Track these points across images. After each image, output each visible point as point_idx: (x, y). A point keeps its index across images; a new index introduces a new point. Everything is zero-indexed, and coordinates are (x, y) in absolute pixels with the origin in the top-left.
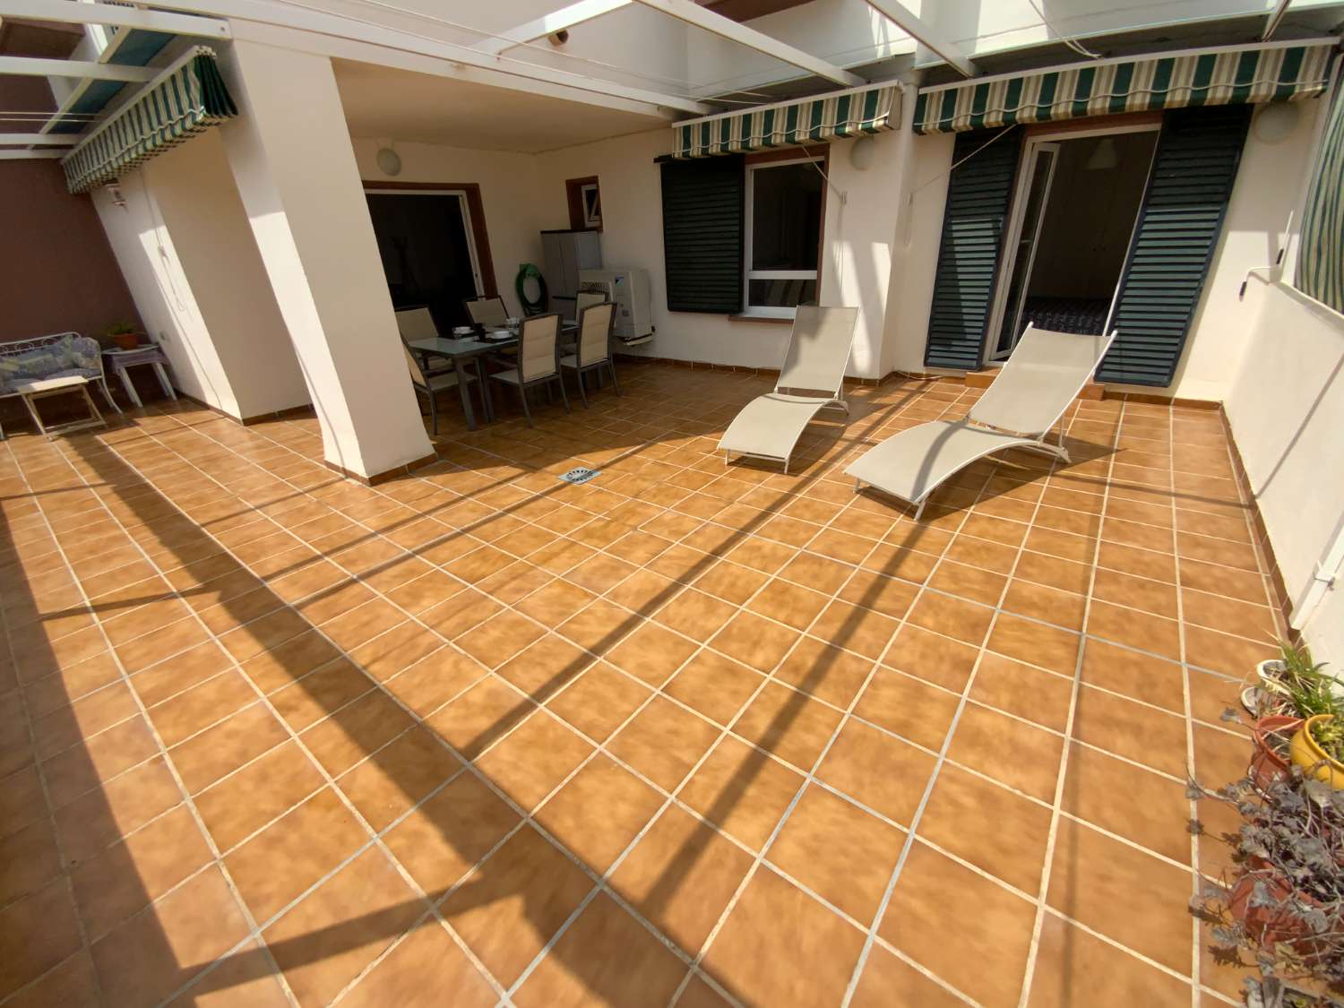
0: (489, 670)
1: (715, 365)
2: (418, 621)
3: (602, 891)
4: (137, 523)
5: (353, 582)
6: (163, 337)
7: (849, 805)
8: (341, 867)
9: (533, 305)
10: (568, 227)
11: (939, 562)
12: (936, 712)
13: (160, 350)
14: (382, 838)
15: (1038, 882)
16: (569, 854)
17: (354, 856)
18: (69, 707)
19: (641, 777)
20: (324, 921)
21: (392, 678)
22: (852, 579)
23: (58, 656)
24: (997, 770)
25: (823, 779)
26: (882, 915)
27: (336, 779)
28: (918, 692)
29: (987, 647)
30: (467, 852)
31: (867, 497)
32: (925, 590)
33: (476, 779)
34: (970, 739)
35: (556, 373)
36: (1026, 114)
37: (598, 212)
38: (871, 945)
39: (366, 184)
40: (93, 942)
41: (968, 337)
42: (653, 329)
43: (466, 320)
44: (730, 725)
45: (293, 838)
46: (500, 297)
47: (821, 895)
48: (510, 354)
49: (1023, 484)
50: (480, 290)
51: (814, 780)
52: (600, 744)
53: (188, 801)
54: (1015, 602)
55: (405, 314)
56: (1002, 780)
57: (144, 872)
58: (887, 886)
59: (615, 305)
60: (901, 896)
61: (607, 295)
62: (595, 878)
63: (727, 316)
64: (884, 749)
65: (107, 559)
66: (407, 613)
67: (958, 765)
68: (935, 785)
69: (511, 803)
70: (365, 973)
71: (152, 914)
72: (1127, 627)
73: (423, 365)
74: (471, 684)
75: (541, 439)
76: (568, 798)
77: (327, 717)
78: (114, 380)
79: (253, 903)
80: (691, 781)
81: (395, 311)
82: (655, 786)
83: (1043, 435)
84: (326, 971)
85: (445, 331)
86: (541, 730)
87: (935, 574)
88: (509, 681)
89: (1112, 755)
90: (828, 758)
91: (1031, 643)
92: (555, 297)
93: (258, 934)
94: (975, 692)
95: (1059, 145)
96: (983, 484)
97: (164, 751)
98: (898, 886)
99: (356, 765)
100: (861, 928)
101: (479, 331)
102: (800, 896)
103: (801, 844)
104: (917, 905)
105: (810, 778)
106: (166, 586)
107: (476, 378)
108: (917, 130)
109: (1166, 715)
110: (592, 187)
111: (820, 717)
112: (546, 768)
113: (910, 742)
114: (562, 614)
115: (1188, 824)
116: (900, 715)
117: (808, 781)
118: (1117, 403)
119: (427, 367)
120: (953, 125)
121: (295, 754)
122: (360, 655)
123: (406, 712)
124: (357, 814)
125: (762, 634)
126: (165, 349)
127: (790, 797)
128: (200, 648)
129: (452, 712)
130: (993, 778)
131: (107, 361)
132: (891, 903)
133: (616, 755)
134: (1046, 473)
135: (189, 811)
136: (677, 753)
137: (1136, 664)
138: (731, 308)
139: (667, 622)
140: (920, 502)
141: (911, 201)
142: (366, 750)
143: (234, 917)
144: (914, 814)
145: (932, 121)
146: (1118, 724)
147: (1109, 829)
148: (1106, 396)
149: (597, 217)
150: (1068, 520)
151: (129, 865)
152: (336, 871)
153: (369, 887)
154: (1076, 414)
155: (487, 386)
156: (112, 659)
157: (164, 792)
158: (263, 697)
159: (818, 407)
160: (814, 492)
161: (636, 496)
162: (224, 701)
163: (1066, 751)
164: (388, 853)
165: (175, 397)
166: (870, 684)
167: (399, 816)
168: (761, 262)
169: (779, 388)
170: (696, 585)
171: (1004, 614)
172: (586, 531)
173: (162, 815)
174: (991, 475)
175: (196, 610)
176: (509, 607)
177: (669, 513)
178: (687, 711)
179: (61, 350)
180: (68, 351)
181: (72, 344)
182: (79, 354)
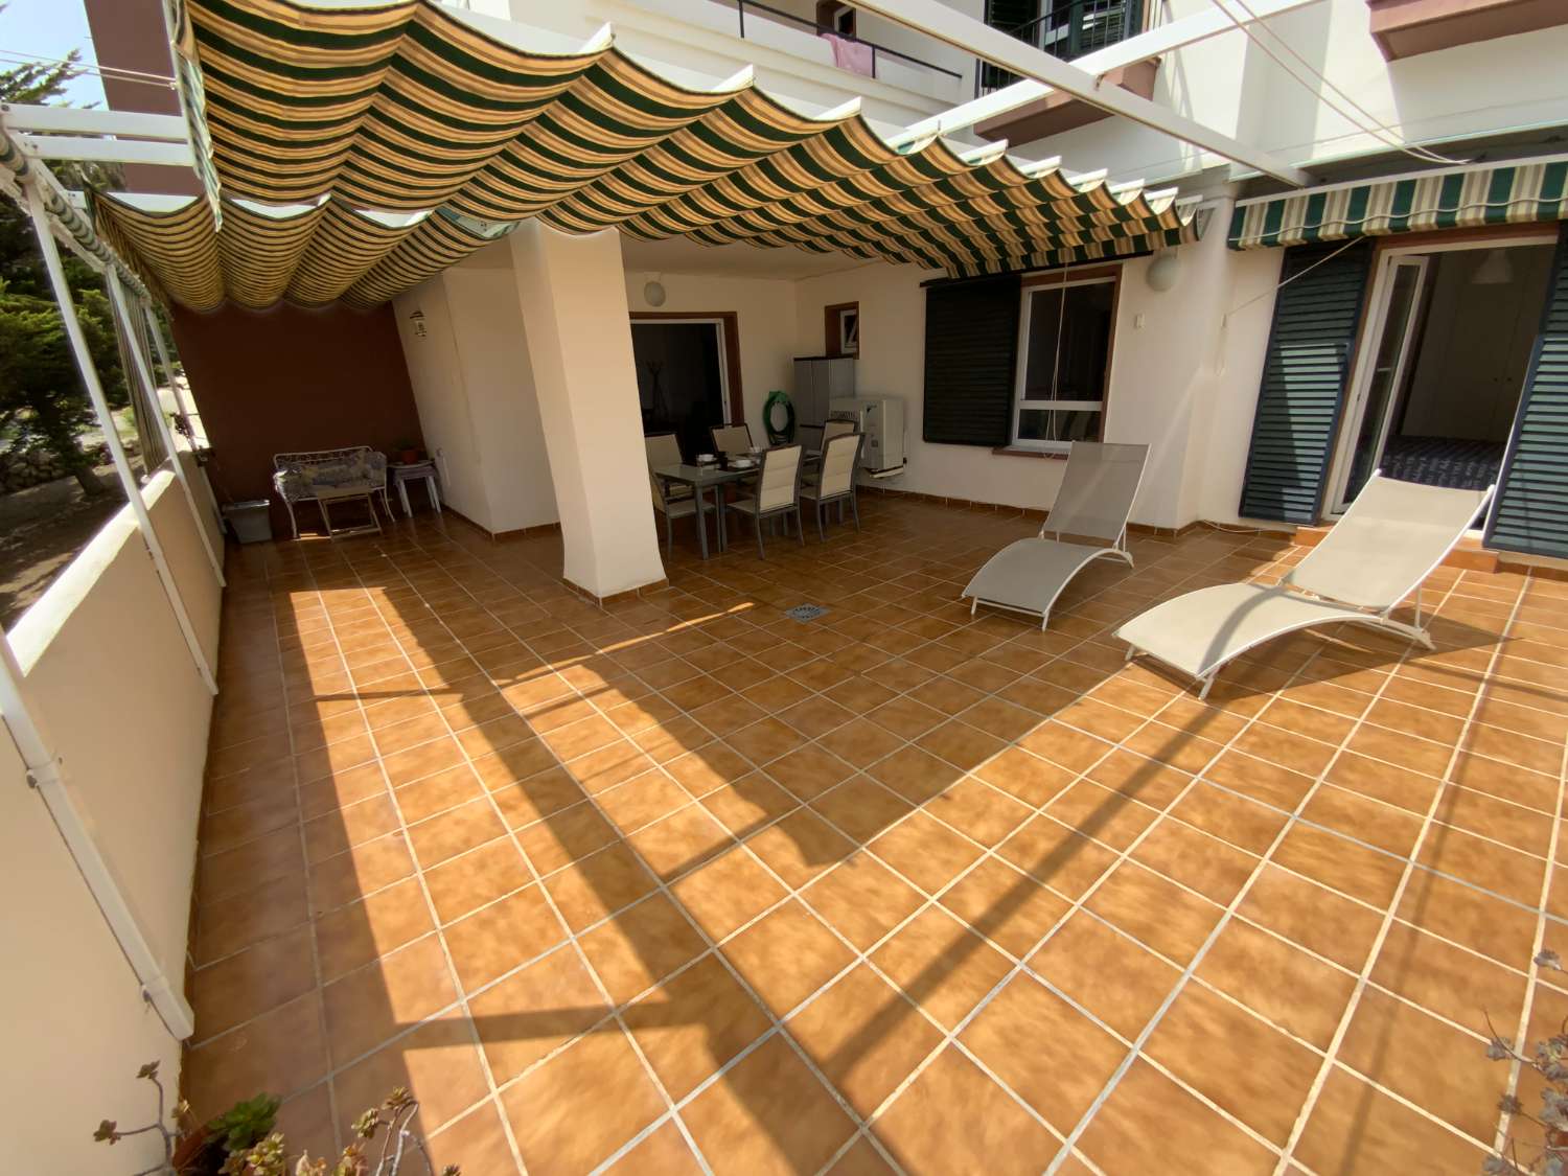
0: (693, 798)
1: (973, 503)
2: (632, 742)
3: (778, 1033)
4: (401, 623)
5: (578, 699)
6: (439, 455)
7: (1063, 1003)
8: (540, 957)
9: (778, 433)
10: (822, 352)
11: (1223, 752)
12: (1189, 922)
13: (433, 465)
14: (578, 940)
15: (1289, 1132)
16: (751, 992)
17: (553, 950)
18: (331, 780)
19: (833, 930)
20: (520, 1005)
21: (603, 792)
22: (1107, 758)
23: (328, 733)
24: (1258, 999)
25: (1035, 970)
26: (1084, 1127)
27: (544, 877)
28: (1172, 896)
29: (1271, 859)
30: (654, 968)
31: (1142, 666)
32: (1199, 781)
33: (668, 902)
34: (1230, 959)
35: (795, 505)
36: (1375, 226)
37: (856, 339)
38: (1065, 1155)
39: (633, 315)
40: (327, 984)
41: (1304, 484)
42: (905, 461)
43: (710, 447)
44: (939, 894)
45: (502, 923)
46: (746, 425)
47: (1015, 1090)
48: (748, 484)
49: (1358, 670)
50: (727, 416)
51: (1025, 968)
52: (795, 889)
53: (420, 874)
54: (1319, 810)
55: (655, 440)
56: (1263, 1013)
57: (377, 930)
58: (1096, 1099)
59: (863, 436)
60: (1110, 1112)
61: (857, 425)
62: (773, 1020)
63: (992, 449)
64: (1117, 951)
65: (372, 653)
66: (622, 732)
67: (1209, 986)
68: (1174, 1003)
69: (699, 931)
70: (550, 1056)
71: (378, 968)
72: (1475, 859)
73: (664, 490)
74: (673, 810)
75: (770, 572)
76: (755, 936)
77: (539, 821)
78: (393, 491)
79: (464, 973)
80: (886, 945)
81: (646, 436)
82: (847, 942)
83: (1390, 609)
84: (517, 1050)
85: (689, 458)
86: (738, 866)
87: (1216, 764)
88: (711, 812)
89: (1418, 1007)
90: (1046, 948)
91: (1335, 863)
92: (802, 426)
93: (464, 1002)
94: (1244, 907)
95: (1427, 258)
96: (1301, 665)
97: (404, 827)
98: (1109, 1102)
99: (561, 869)
100: (1058, 1135)
101: (722, 460)
102: (990, 1087)
103: (1001, 1032)
104: (1129, 1126)
105: (1020, 966)
106: (418, 682)
107: (713, 506)
108: (1233, 246)
109: (1503, 970)
110: (852, 313)
111: (1043, 904)
112: (738, 903)
113: (1150, 950)
114: (772, 753)
115: (1502, 1100)
116: (1142, 917)
117: (1017, 969)
118: (1515, 577)
119: (668, 493)
120: (1279, 239)
121: (509, 850)
122: (577, 768)
123: (612, 828)
124: (558, 913)
125: (988, 806)
126: (438, 466)
127: (995, 982)
128: (439, 740)
129: (653, 834)
130: (1252, 1009)
131: (391, 473)
132: (1099, 1116)
133: (810, 904)
134: (1395, 660)
135: (419, 882)
136: (873, 913)
137: (1477, 906)
138: (996, 439)
139: (882, 778)
140: (1206, 677)
141: (1224, 324)
142: (573, 856)
143: (446, 984)
144: (1142, 1029)
145: (1253, 234)
146: (1436, 974)
147: (1393, 1090)
148: (1500, 567)
149: (855, 344)
150: (1417, 721)
151: (365, 920)
152: (535, 960)
153: (563, 981)
154: (1454, 587)
155: (723, 515)
156: (369, 741)
157: (399, 863)
158: (488, 794)
159: (1091, 558)
160: (1076, 655)
161: (864, 640)
162: (456, 791)
163: (1357, 995)
164: (582, 954)
165: (439, 510)
166: (1111, 876)
167: (595, 922)
168: (1036, 391)
169: (1045, 532)
170: (920, 743)
171: (1301, 823)
172: (804, 670)
173: (397, 883)
174: (1314, 655)
175: (440, 707)
176: (719, 739)
177: (897, 661)
178: (890, 872)
179: (354, 462)
180: (360, 463)
181: (365, 457)
182: (369, 466)
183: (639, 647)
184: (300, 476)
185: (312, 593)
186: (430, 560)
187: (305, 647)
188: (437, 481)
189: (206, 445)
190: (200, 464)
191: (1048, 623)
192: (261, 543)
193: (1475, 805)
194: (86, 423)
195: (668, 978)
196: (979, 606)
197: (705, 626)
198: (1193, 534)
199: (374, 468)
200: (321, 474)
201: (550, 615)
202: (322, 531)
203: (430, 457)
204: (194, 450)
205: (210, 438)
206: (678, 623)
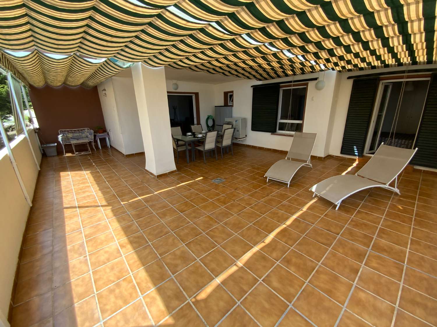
0: (183, 243)
2: (164, 223)
4: (94, 183)
6: (110, 131)
8: (130, 304)
9: (210, 127)
10: (223, 105)
11: (345, 227)
12: (343, 289)
13: (108, 134)
14: (143, 297)
17: (134, 302)
19: (229, 292)
22: (311, 230)
23: (66, 220)
25: (296, 307)
27: (133, 273)
28: (336, 278)
29: (365, 265)
30: (169, 308)
32: (339, 237)
33: (174, 282)
34: (356, 302)
35: (215, 148)
37: (232, 101)
39: (168, 92)
42: (246, 136)
43: (190, 131)
44: (262, 279)
45: (117, 291)
46: (201, 124)
48: (202, 142)
50: (195, 122)
52: (216, 277)
53: (91, 272)
54: (377, 248)
55: (173, 128)
56: (368, 321)
59: (235, 129)
61: (232, 125)
63: (271, 133)
64: (321, 300)
65: (84, 192)
66: (161, 220)
67: (351, 312)
68: (341, 319)
69: (184, 293)
72: (423, 263)
73: (176, 143)
74: (177, 248)
75: (208, 168)
76: (203, 295)
77: (133, 251)
78: (95, 141)
79: (103, 311)
80: (246, 298)
81: (171, 127)
82: (233, 297)
83: (389, 183)
85: (184, 134)
86: (197, 268)
87: (343, 232)
88: (189, 249)
90: (298, 299)
91: (384, 266)
92: (217, 125)
93: (102, 322)
94: (359, 282)
95: (392, 84)
96: (364, 199)
97: (88, 254)
99: (139, 269)
101: (194, 134)
106: (97, 202)
107: (191, 148)
110: (231, 94)
111: (296, 282)
112: (197, 282)
113: (331, 299)
114: (208, 228)
117: (290, 307)
118: (419, 173)
119: (178, 144)
121: (122, 262)
122: (146, 233)
123: (156, 254)
124: (137, 287)
125: (276, 246)
126: (110, 134)
127: (283, 312)
128: (103, 223)
129: (170, 256)
130: (365, 320)
131: (95, 136)
134: (390, 198)
135: (90, 276)
136: (242, 286)
137: (426, 279)
138: (272, 131)
139: (243, 236)
140: (338, 204)
142: (143, 264)
143: (96, 316)
146: (418, 304)
148: (415, 170)
149: (232, 103)
152: (128, 306)
153: (137, 314)
154: (402, 176)
155: (194, 151)
156: (79, 223)
157: (84, 268)
158: (117, 241)
159: (302, 166)
160: (298, 195)
161: (236, 190)
162: (106, 241)
163: (395, 312)
164: (144, 303)
165: (109, 147)
166: (316, 271)
167: (149, 290)
168: (283, 117)
169: (287, 158)
170: (254, 224)
171: (372, 252)
172: (218, 200)
173: (83, 276)
174: (367, 196)
175: (104, 211)
176: (192, 223)
177: (246, 197)
178: (247, 271)
179: (84, 132)
180: (86, 133)
181: (87, 131)
182: (88, 134)
183: (167, 192)
184: (67, 136)
185: (67, 172)
186: (105, 162)
187: (63, 190)
188: (109, 139)
189: (38, 127)
190: (35, 132)
191: (290, 185)
192: (53, 156)
193: (420, 245)
194: (6, 119)
195: (173, 312)
196: (269, 179)
197: (188, 185)
198: (328, 158)
199: (90, 134)
200: (73, 136)
201: (141, 181)
202: (73, 153)
203: (107, 132)
204: (34, 128)
205: (39, 125)
206: (180, 184)
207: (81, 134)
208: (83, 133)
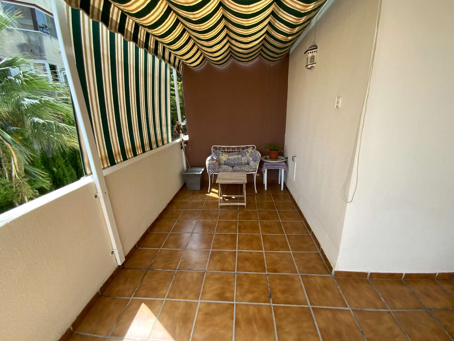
78: (260, 172)
131: (261, 163)
179: (246, 154)
180: (248, 155)
181: (251, 152)
182: (251, 159)
199: (253, 160)
207: (240, 156)
208: (244, 154)
